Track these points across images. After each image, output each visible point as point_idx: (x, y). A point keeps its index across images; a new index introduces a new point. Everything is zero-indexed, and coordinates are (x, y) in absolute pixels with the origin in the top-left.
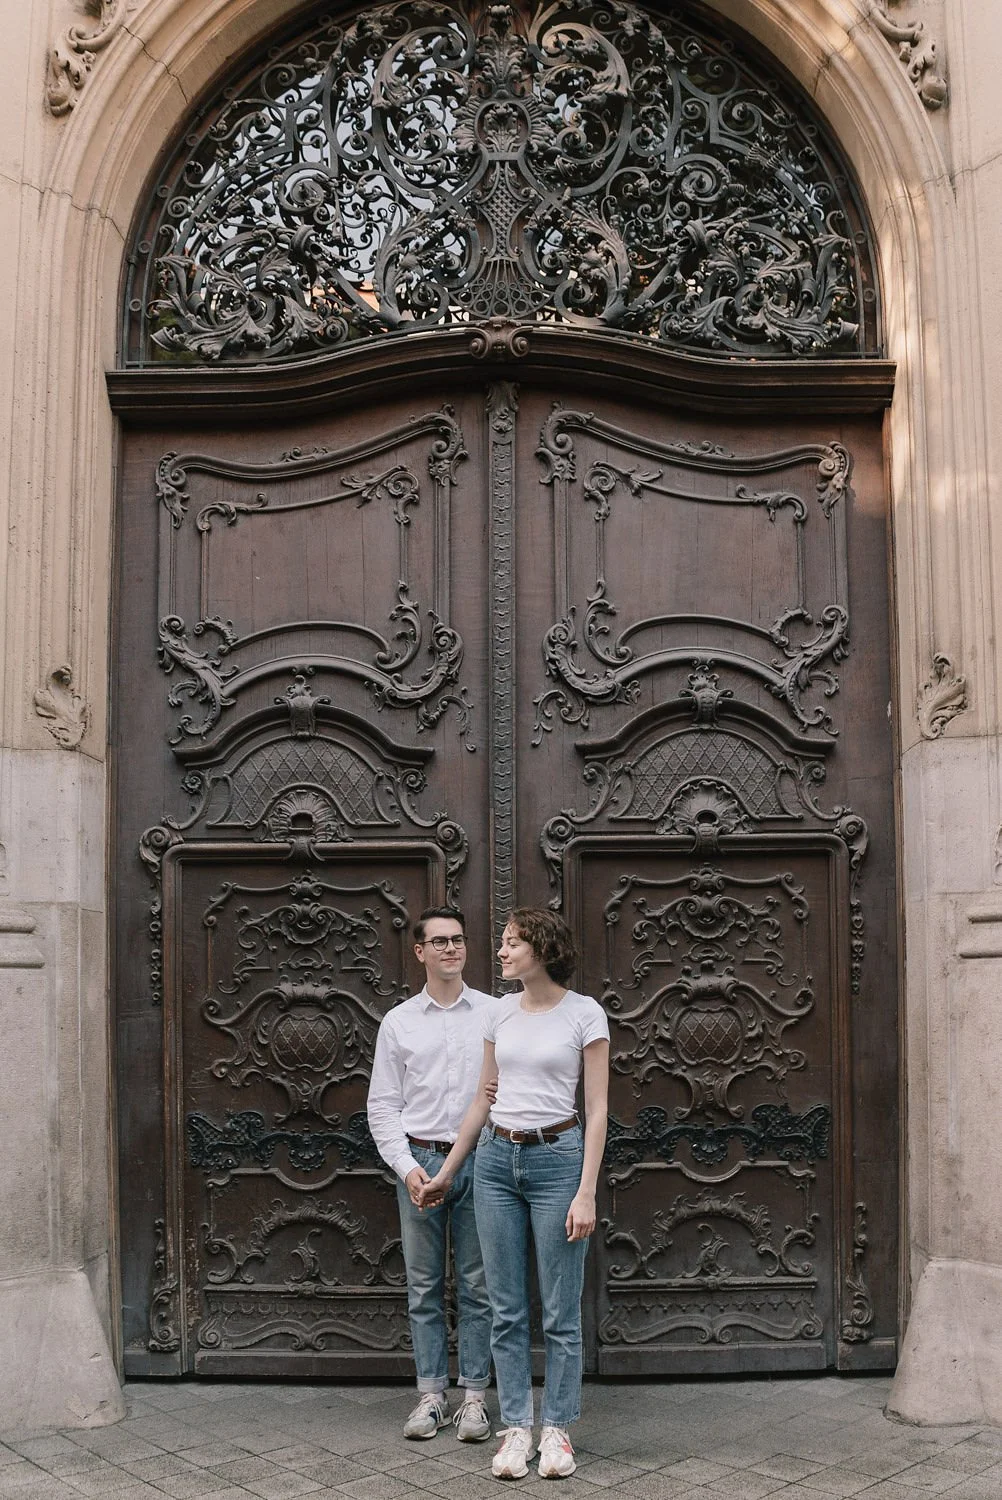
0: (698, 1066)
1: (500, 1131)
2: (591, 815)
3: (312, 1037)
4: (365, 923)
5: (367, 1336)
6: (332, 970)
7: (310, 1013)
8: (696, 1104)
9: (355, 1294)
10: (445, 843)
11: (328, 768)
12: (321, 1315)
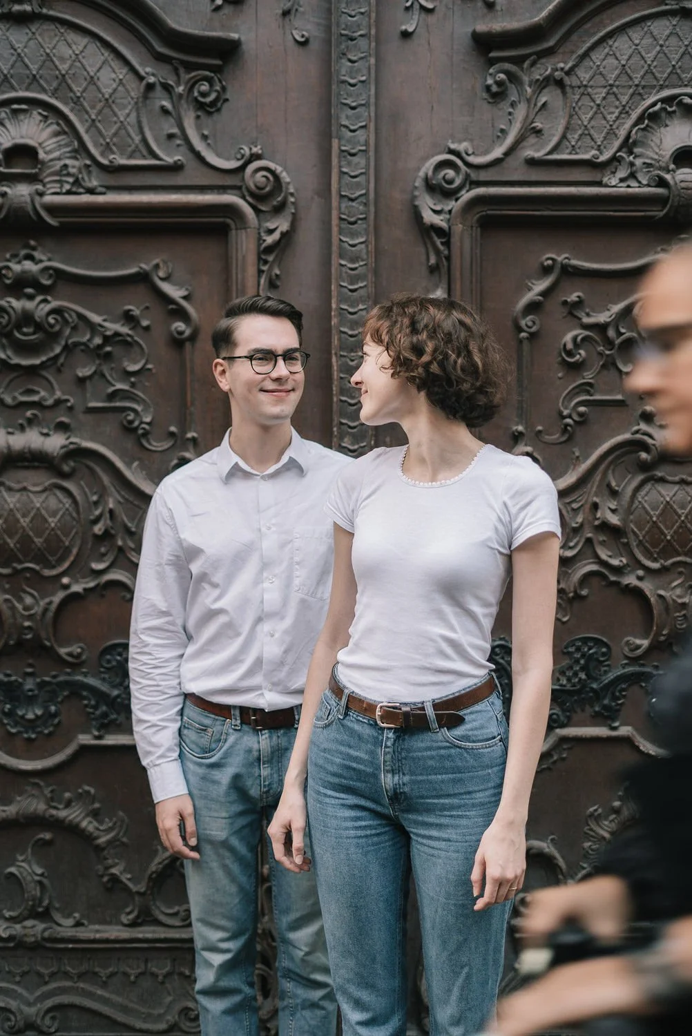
0: (664, 570)
1: (355, 705)
2: (498, 152)
3: (39, 518)
4: (125, 330)
5: (125, 1010)
6: (71, 409)
7: (36, 480)
8: (659, 634)
9: (107, 941)
10: (258, 198)
11: (63, 67)
12: (53, 975)
